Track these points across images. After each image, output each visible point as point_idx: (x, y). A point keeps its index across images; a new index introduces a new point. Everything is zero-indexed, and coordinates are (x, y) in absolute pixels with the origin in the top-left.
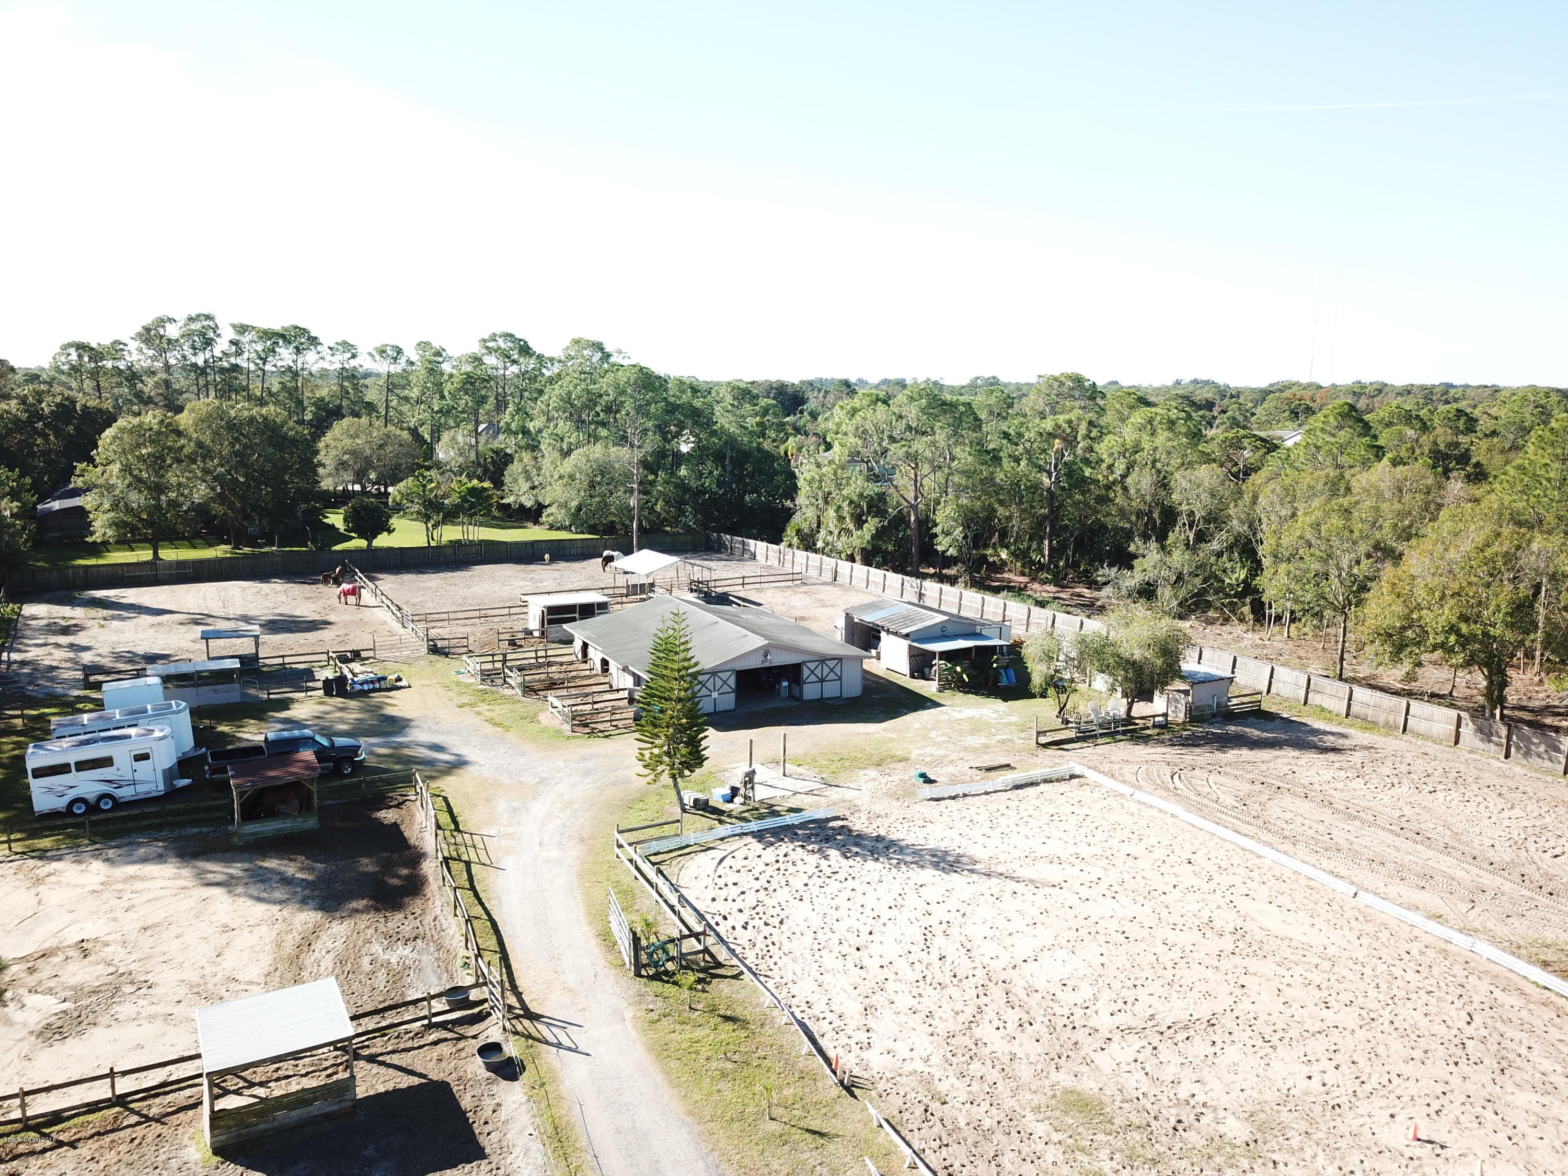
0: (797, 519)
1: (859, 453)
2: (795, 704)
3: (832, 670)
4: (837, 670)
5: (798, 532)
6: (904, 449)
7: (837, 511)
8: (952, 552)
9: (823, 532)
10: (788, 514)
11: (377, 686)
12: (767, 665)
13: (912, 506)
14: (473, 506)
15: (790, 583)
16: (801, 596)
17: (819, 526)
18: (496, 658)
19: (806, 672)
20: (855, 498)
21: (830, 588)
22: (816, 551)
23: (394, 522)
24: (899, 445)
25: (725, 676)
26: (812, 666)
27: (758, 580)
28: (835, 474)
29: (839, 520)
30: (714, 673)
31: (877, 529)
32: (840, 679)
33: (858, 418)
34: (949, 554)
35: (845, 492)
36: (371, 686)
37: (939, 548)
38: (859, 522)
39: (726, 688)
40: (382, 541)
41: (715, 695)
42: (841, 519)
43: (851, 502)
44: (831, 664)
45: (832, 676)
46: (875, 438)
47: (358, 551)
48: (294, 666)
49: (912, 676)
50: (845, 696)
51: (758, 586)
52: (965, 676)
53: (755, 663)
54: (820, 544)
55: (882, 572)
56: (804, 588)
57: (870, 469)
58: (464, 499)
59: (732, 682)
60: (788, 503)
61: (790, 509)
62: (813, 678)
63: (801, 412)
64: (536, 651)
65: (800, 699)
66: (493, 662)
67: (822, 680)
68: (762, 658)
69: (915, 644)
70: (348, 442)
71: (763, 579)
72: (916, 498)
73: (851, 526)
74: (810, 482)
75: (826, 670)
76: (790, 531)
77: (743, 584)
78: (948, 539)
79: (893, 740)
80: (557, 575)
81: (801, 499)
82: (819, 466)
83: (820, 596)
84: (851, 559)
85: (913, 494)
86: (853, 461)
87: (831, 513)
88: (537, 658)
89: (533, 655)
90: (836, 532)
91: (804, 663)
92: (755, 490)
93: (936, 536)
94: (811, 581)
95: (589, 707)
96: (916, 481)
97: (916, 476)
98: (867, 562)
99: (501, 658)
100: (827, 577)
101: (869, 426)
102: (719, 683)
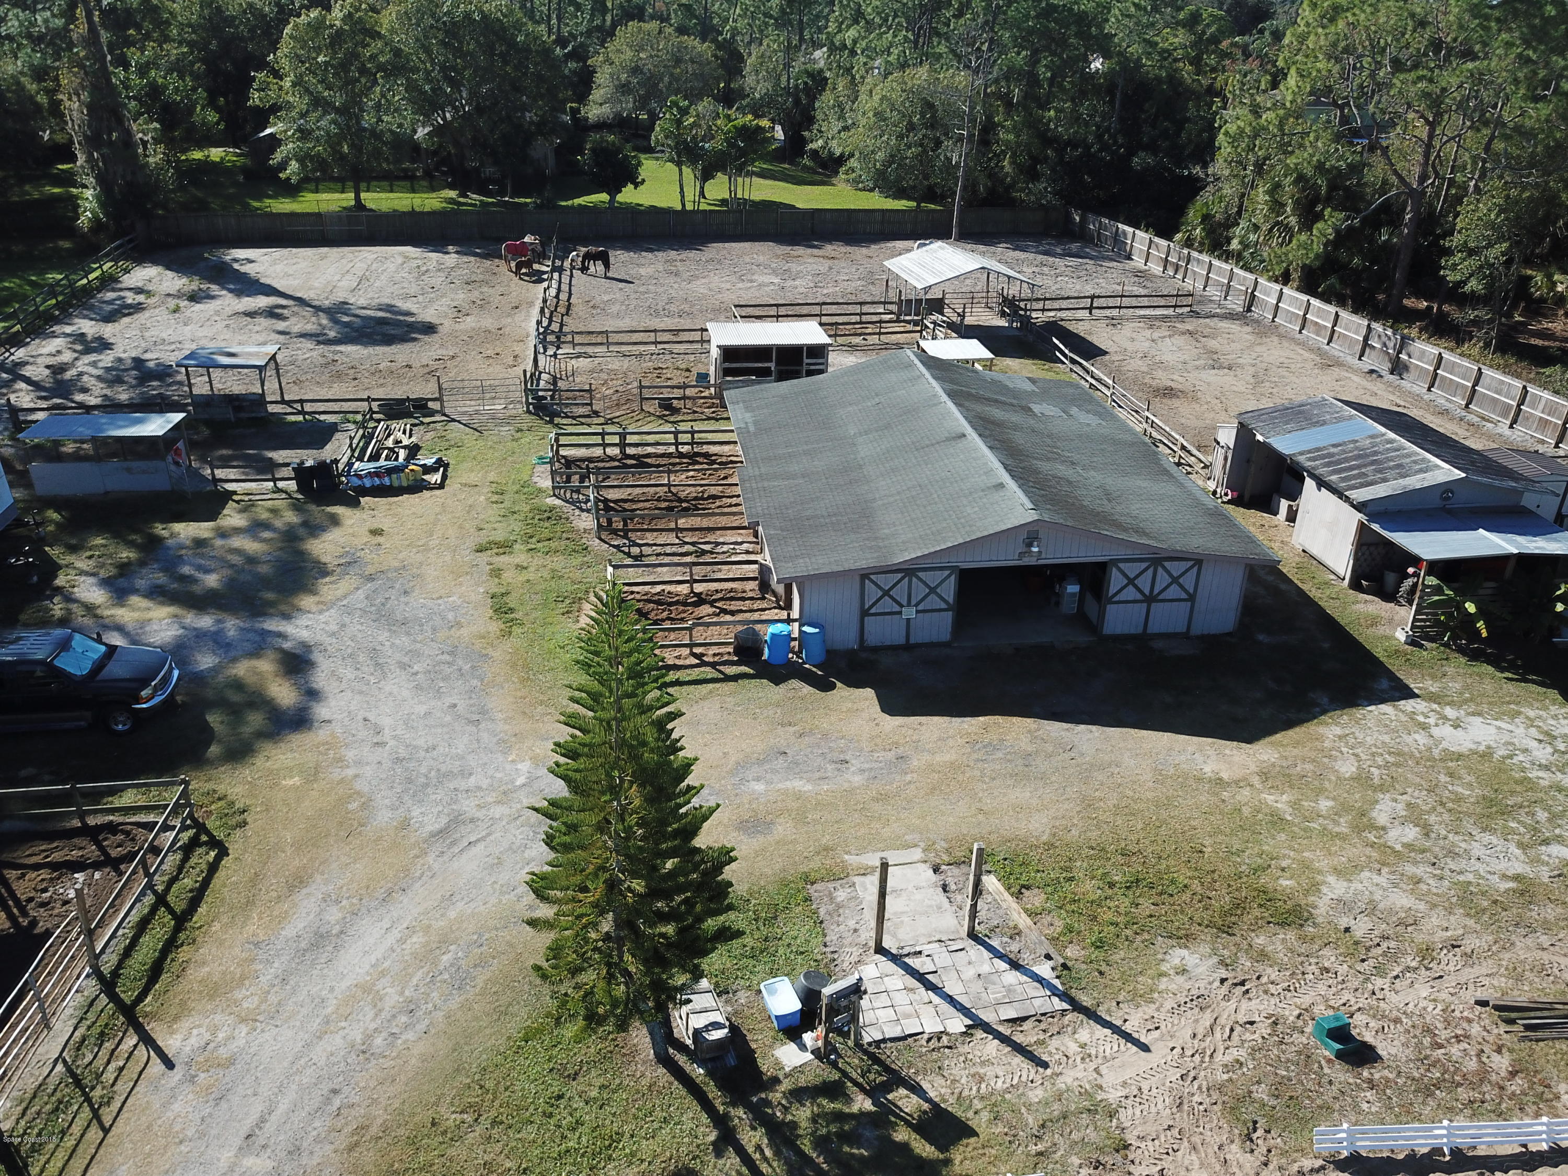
0: (1206, 195)
1: (1330, 89)
2: (1083, 639)
3: (1175, 580)
4: (1188, 581)
5: (1206, 218)
6: (1422, 85)
7: (1270, 192)
8: (1473, 285)
9: (1243, 224)
10: (1194, 187)
11: (387, 481)
12: (1028, 561)
13: (1412, 192)
14: (743, 153)
15: (1170, 312)
16: (1179, 340)
17: (1239, 213)
18: (609, 439)
19: (1116, 581)
20: (1309, 171)
21: (1234, 327)
22: (1227, 256)
23: (649, 167)
24: (1412, 76)
25: (932, 578)
26: (1132, 569)
27: (1117, 302)
28: (1281, 126)
29: (1271, 210)
30: (909, 571)
31: (1337, 231)
32: (1192, 598)
33: (1341, 24)
34: (1467, 288)
35: (1291, 161)
36: (377, 481)
37: (1452, 277)
38: (1309, 217)
39: (934, 602)
40: (628, 195)
41: (909, 613)
42: (1277, 206)
43: (1301, 178)
44: (1176, 568)
45: (1174, 592)
46: (1366, 61)
47: (593, 210)
48: (322, 417)
49: (1355, 585)
50: (1196, 630)
51: (1115, 312)
52: (1480, 624)
53: (1007, 557)
54: (1235, 245)
55: (1332, 309)
56: (1191, 324)
57: (1345, 120)
58: (731, 144)
59: (949, 590)
60: (1197, 170)
61: (1198, 179)
62: (1130, 593)
63: (1261, 32)
64: (676, 434)
65: (1093, 627)
66: (605, 445)
67: (1150, 599)
68: (1021, 548)
69: (1375, 527)
70: (629, 54)
71: (1126, 302)
72: (1423, 178)
73: (1293, 220)
74: (1234, 140)
75: (1163, 579)
76: (1193, 215)
77: (1091, 309)
78: (1474, 262)
79: (1277, 821)
80: (823, 266)
81: (1219, 167)
82: (1256, 111)
83: (1212, 344)
84: (1285, 279)
85: (1417, 170)
86: (1317, 102)
87: (1261, 195)
88: (677, 444)
89: (670, 438)
90: (1265, 228)
91: (1115, 562)
92: (1152, 148)
93: (1449, 252)
94: (1207, 309)
95: (684, 589)
96: (1429, 146)
97: (1431, 136)
98: (1310, 286)
99: (616, 440)
100: (1236, 304)
101: (1360, 36)
102: (920, 591)
